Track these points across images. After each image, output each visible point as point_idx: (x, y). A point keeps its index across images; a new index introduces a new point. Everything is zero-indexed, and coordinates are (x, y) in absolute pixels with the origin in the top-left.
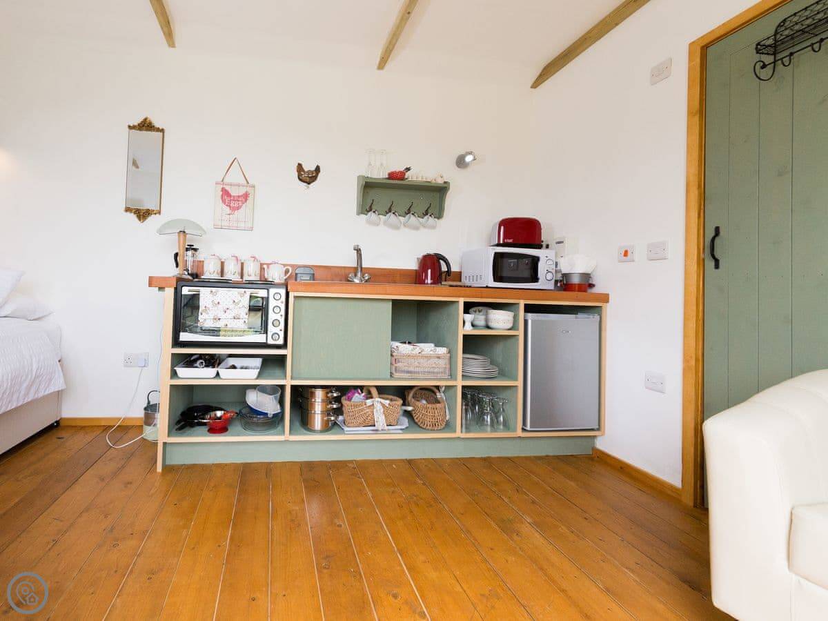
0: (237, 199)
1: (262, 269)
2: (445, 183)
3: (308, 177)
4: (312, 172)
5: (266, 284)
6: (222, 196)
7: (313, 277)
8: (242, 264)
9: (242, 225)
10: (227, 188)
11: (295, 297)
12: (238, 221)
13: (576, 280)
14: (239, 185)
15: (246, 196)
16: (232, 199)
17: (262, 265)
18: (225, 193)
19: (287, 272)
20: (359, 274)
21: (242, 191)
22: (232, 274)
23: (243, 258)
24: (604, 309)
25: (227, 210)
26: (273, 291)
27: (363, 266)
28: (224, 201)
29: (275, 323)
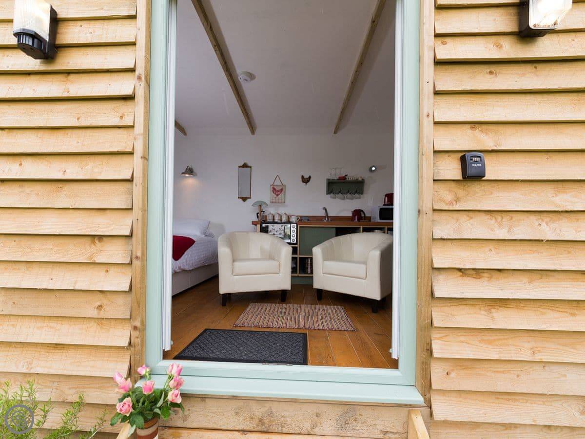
0: (278, 191)
1: (289, 218)
2: (363, 180)
3: (306, 180)
4: (307, 179)
5: (290, 223)
7: (308, 220)
8: (281, 217)
10: (275, 187)
11: (300, 227)
12: (279, 200)
14: (279, 186)
15: (282, 190)
19: (298, 218)
20: (326, 219)
21: (280, 188)
22: (277, 220)
23: (281, 214)
25: (275, 196)
26: (292, 225)
27: (328, 215)
28: (273, 192)
29: (294, 236)
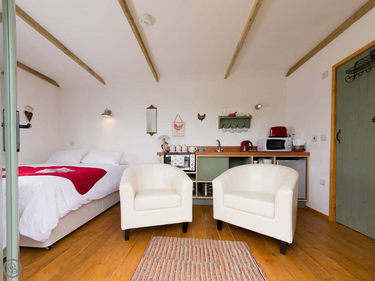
0: (179, 127)
1: (188, 148)
2: (250, 116)
3: (201, 118)
4: (203, 116)
5: (189, 153)
6: (174, 127)
7: (204, 151)
8: (181, 147)
9: (181, 135)
10: (176, 124)
11: (198, 157)
12: (179, 134)
13: (298, 148)
14: (179, 123)
15: (182, 126)
16: (178, 127)
17: (187, 147)
18: (175, 125)
19: (196, 149)
20: (219, 149)
21: (180, 125)
22: (178, 151)
23: (181, 145)
24: (308, 158)
25: (176, 131)
26: (191, 155)
27: (221, 146)
28: (175, 128)
29: (192, 164)
